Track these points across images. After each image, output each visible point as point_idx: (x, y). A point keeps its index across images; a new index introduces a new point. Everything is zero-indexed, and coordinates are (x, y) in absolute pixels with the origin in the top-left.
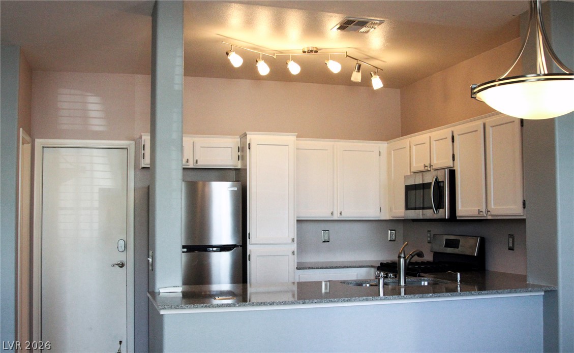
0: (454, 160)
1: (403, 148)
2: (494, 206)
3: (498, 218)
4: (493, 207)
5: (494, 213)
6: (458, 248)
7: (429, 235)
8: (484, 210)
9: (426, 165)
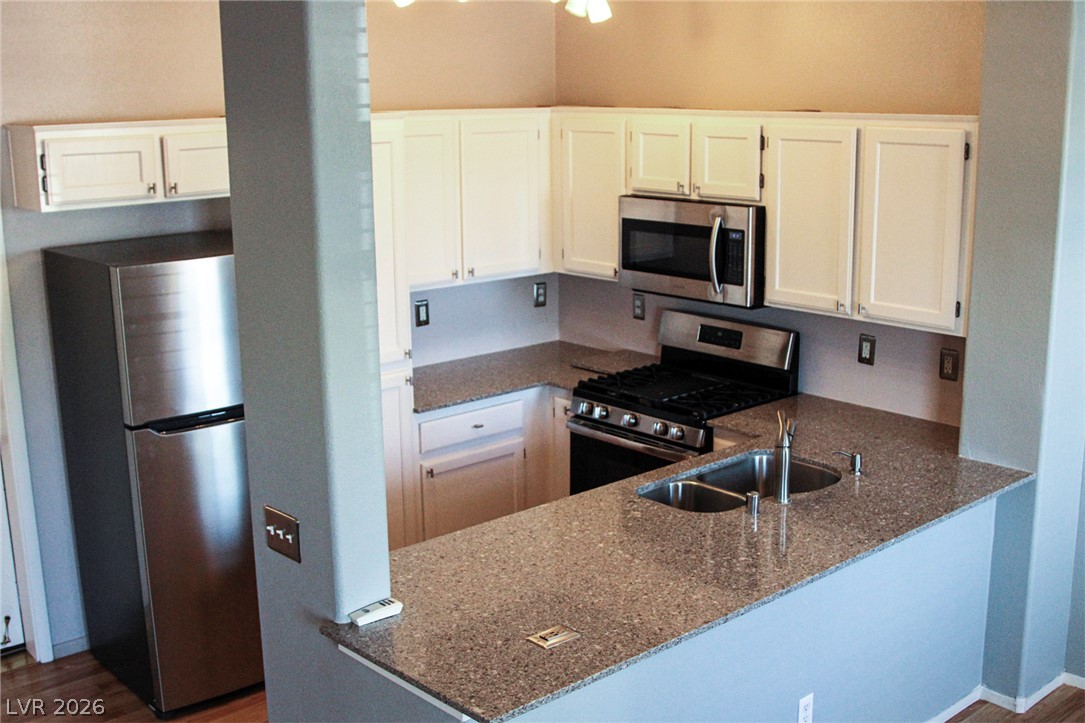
0: (762, 185)
1: (610, 133)
2: (875, 300)
3: (891, 324)
4: (872, 300)
5: (872, 312)
6: (739, 348)
7: (638, 303)
8: (848, 303)
9: (682, 183)
